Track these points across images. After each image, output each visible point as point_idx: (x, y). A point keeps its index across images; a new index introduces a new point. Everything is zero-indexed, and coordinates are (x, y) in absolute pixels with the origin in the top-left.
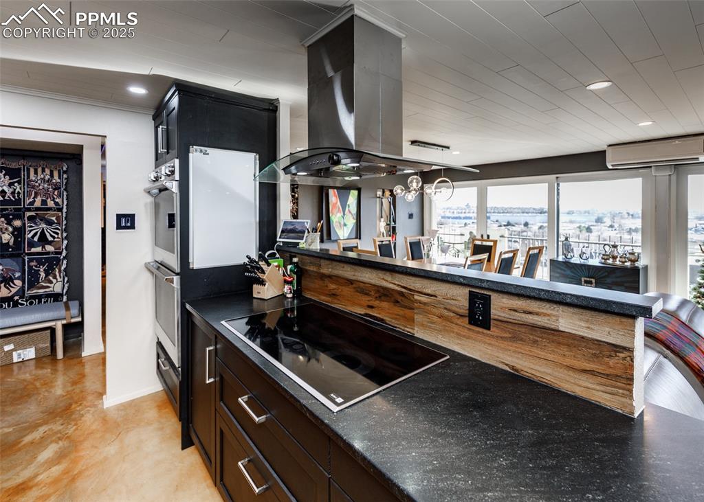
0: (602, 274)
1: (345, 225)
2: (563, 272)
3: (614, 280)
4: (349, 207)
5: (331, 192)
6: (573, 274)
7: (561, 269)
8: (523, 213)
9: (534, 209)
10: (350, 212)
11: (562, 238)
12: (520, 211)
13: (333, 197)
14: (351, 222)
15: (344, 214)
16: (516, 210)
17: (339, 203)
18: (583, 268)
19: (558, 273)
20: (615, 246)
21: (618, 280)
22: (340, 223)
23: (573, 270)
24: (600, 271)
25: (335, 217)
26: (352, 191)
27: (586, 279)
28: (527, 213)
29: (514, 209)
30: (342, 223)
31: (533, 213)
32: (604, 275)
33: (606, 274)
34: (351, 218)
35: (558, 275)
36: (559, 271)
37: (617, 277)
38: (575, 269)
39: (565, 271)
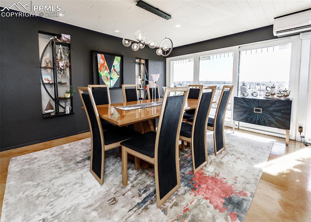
0: (267, 105)
1: (111, 78)
2: (242, 105)
3: (274, 108)
4: (114, 67)
5: (99, 56)
6: (247, 106)
7: (241, 103)
8: (217, 83)
9: (222, 82)
10: (115, 70)
11: (240, 85)
12: (216, 83)
13: (101, 59)
14: (116, 77)
15: (110, 72)
16: (215, 83)
17: (106, 64)
18: (255, 101)
19: (239, 105)
20: (273, 87)
21: (278, 108)
22: (107, 77)
23: (248, 103)
24: (265, 103)
25: (104, 73)
26: (116, 58)
27: (256, 108)
28: (219, 84)
29: (214, 82)
30: (109, 77)
31: (221, 83)
32: (268, 105)
33: (270, 105)
34: (116, 75)
35: (239, 107)
36: (239, 104)
37: (276, 107)
38: (250, 102)
39: (243, 104)
